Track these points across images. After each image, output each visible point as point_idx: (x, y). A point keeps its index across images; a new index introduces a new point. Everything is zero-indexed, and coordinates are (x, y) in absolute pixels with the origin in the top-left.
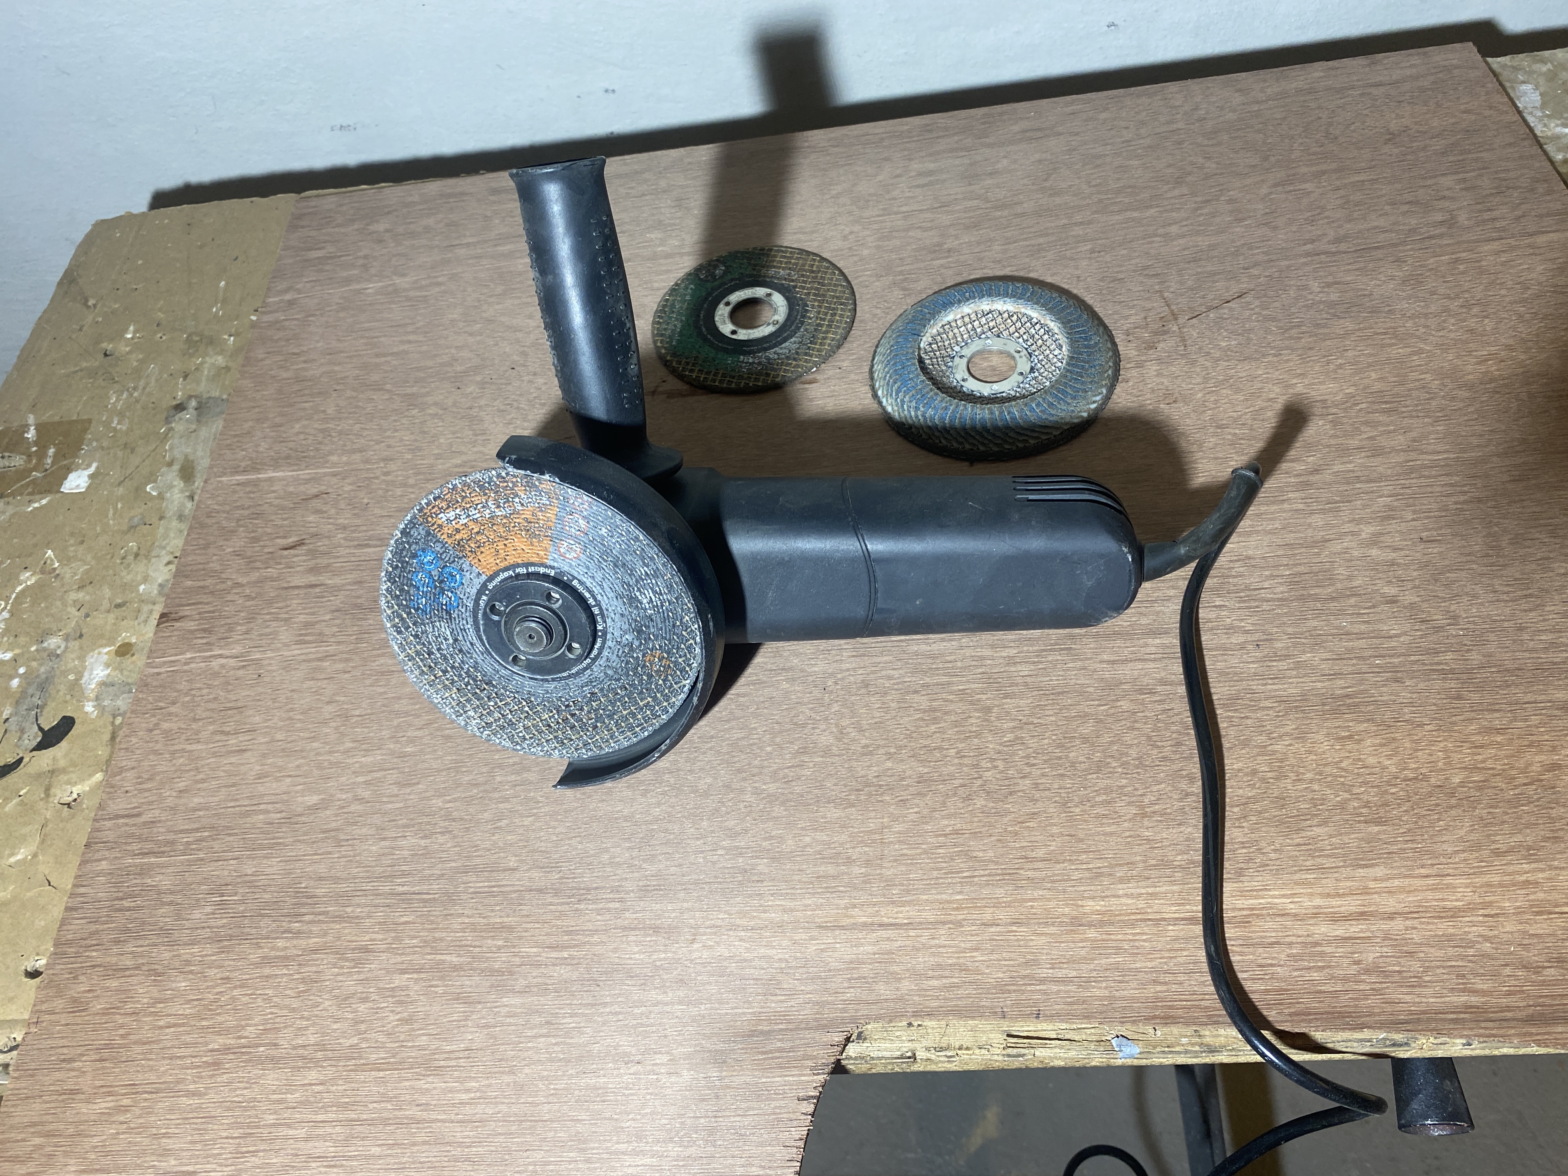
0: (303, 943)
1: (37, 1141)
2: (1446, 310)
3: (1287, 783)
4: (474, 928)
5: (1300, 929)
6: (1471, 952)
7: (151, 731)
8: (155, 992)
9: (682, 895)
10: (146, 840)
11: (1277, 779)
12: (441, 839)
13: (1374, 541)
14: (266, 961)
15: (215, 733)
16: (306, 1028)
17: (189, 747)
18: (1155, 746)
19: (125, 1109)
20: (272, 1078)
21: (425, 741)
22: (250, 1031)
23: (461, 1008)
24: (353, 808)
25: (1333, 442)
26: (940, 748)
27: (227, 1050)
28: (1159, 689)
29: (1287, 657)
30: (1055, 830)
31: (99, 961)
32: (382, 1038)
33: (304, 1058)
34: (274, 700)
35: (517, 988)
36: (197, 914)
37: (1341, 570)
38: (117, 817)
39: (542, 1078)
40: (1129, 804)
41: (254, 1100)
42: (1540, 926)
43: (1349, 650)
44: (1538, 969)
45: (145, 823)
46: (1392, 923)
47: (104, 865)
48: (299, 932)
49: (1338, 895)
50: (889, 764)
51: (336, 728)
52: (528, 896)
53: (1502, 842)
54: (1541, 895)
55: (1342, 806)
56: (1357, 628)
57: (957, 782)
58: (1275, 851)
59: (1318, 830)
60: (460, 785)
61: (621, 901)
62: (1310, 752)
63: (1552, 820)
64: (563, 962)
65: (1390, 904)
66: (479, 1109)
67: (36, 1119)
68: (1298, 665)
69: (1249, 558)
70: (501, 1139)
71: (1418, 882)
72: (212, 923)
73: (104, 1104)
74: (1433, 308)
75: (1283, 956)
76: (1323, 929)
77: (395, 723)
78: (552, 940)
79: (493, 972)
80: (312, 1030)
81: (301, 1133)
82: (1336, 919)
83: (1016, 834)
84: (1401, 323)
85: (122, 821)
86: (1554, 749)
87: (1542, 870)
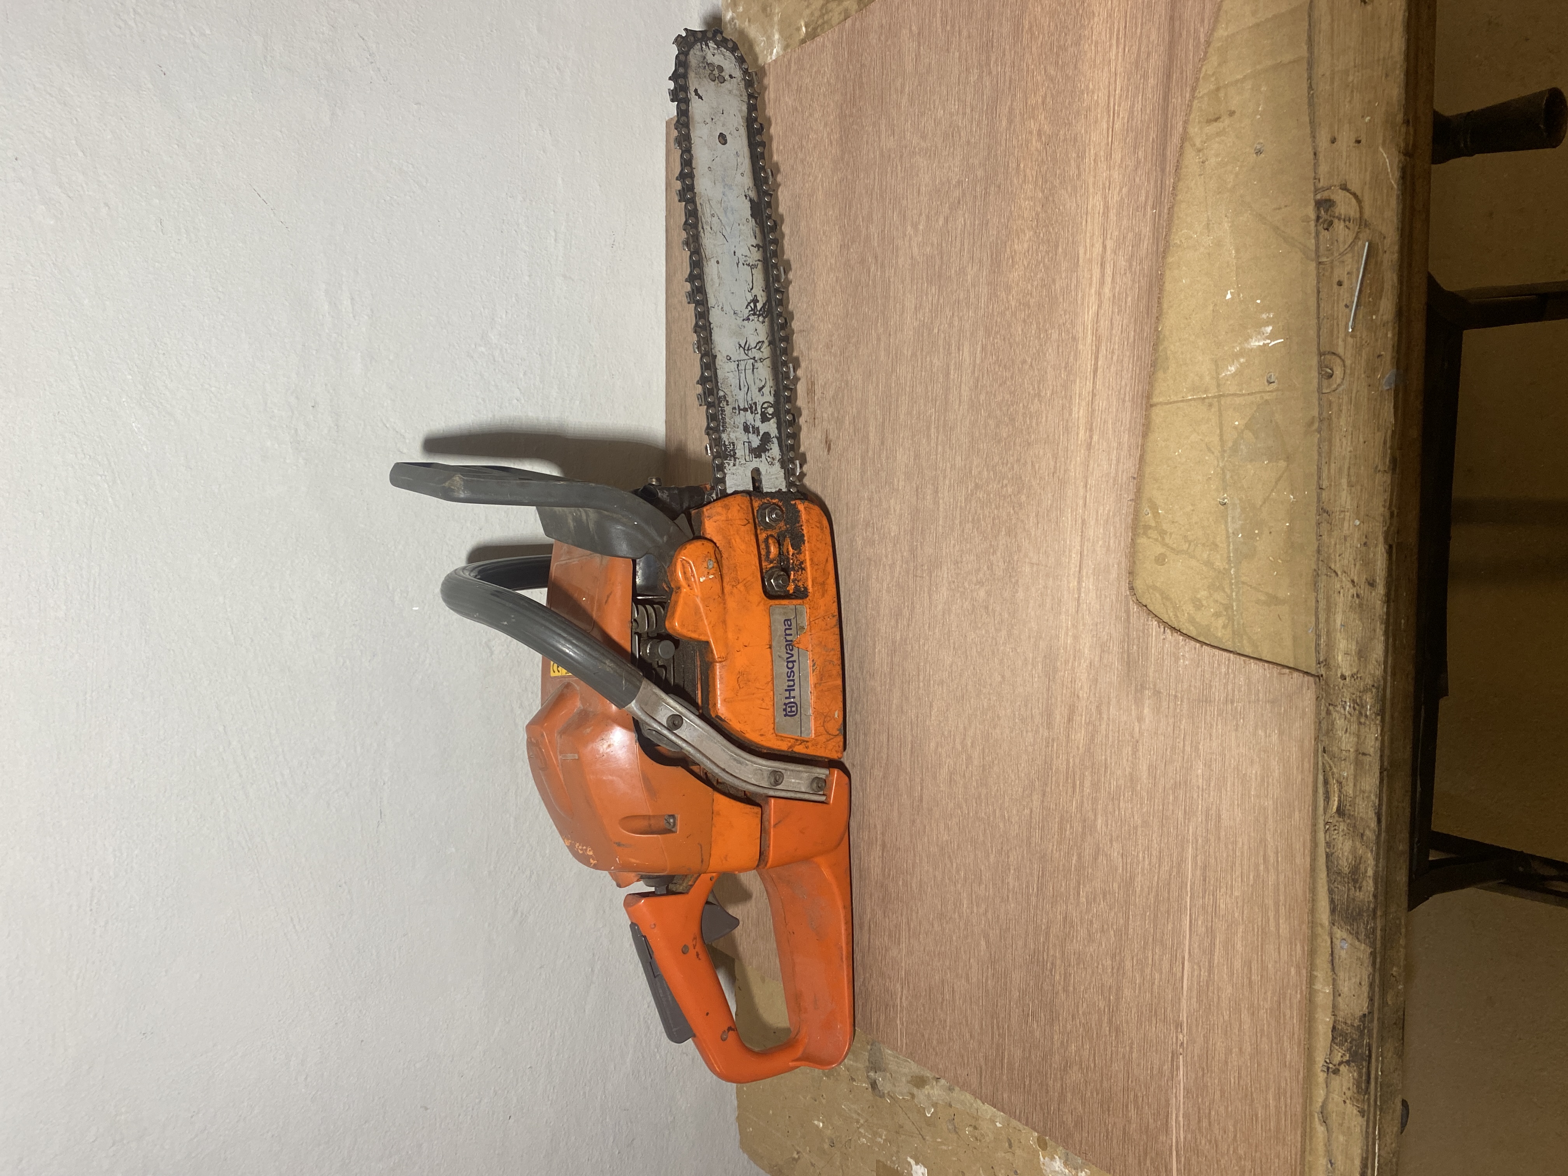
0: (1058, 962)
1: (1148, 1162)
2: (802, 161)
3: (1032, 301)
4: (1059, 843)
5: (1106, 305)
6: (1126, 201)
7: (936, 1054)
8: (1076, 1068)
9: (1053, 700)
10: (995, 1064)
11: (1029, 308)
12: (1011, 859)
13: (915, 226)
14: (1065, 990)
15: (942, 1008)
16: (1103, 965)
17: (948, 1028)
18: (1005, 383)
19: (1136, 1096)
20: (1127, 992)
21: (958, 862)
22: (1102, 1004)
23: (1100, 858)
24: (990, 916)
25: (862, 244)
26: (994, 519)
27: (1110, 1021)
28: (976, 375)
29: (968, 291)
30: (1041, 453)
31: (1056, 1106)
32: (1113, 914)
33: (1118, 969)
34: (928, 965)
35: (1093, 817)
36: (1037, 1034)
37: (928, 250)
38: (981, 1083)
39: (1141, 808)
40: (1033, 404)
41: (1138, 1005)
42: (1117, 156)
43: (969, 252)
44: (1139, 162)
45: (986, 1065)
46: (1108, 247)
47: (1005, 1096)
48: (1052, 964)
49: (1091, 278)
50: (999, 554)
51: (947, 923)
52: (1045, 804)
53: (1073, 171)
54: (1102, 153)
55: (1047, 268)
56: (958, 244)
57: (1012, 512)
58: (1065, 315)
59: (1057, 286)
60: (984, 841)
61: (1053, 740)
62: (1018, 285)
63: (1065, 140)
64: (1082, 785)
65: (1098, 248)
66: (1154, 853)
67: (1137, 1161)
68: (974, 286)
69: (916, 308)
70: (1170, 839)
71: (1089, 228)
72: (1042, 1023)
73: (1132, 1113)
74: (800, 169)
75: (1118, 318)
76: (1107, 290)
77: (947, 881)
78: (1070, 790)
79: (1084, 833)
80: (1104, 962)
81: (1157, 976)
82: (1102, 283)
83: (1041, 478)
84: (806, 192)
85: (983, 1081)
86: (1031, 133)
87: (1090, 150)
